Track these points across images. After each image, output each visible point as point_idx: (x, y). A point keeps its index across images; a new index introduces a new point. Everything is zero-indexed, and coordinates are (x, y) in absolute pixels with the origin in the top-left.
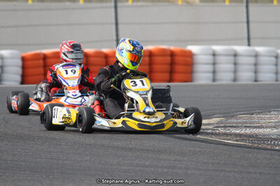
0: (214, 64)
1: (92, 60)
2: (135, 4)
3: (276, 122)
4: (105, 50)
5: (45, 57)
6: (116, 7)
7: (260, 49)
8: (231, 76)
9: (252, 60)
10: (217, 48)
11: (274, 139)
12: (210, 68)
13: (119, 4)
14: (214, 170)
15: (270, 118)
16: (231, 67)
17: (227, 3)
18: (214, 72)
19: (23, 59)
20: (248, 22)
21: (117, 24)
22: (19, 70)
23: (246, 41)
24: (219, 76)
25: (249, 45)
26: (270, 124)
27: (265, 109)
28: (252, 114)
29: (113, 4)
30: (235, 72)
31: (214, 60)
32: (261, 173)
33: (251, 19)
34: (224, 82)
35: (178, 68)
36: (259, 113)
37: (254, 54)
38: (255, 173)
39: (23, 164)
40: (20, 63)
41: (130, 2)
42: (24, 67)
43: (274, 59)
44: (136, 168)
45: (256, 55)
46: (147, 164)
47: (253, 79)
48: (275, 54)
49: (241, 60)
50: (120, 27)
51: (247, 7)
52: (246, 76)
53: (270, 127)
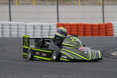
8: (9, 33)
37: (17, 25)
43: (24, 27)
47: (17, 34)
48: (25, 25)
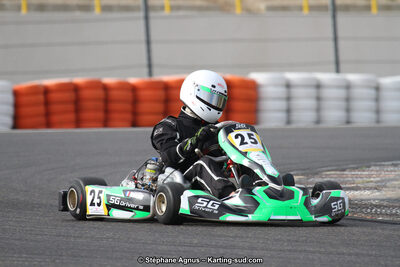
0: (289, 99)
1: (114, 94)
2: (175, 13)
3: (378, 182)
4: (133, 80)
5: (46, 91)
6: (147, 18)
7: (353, 77)
9: (342, 93)
10: (293, 76)
11: (376, 206)
12: (283, 104)
13: (152, 14)
14: (290, 251)
15: (370, 176)
16: (312, 103)
17: (306, 11)
18: (288, 111)
19: (16, 94)
20: (336, 39)
21: (148, 42)
22: (10, 109)
23: (333, 67)
24: (295, 116)
25: (338, 71)
26: (370, 185)
27: (362, 163)
28: (344, 170)
29: (141, 14)
30: (318, 110)
31: (289, 92)
32: (357, 255)
33: (340, 34)
34: (301, 125)
35: (237, 105)
36: (354, 169)
38: (350, 255)
39: (17, 243)
40: (10, 98)
41: (167, 12)
42: (17, 105)
44: (180, 248)
45: (348, 87)
46: (196, 241)
49: (326, 93)
50: (154, 47)
51: (334, 17)
52: (333, 115)
53: (370, 189)
